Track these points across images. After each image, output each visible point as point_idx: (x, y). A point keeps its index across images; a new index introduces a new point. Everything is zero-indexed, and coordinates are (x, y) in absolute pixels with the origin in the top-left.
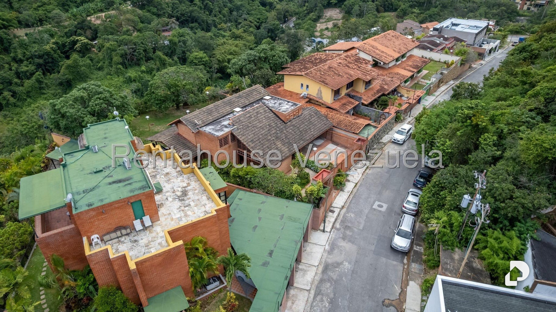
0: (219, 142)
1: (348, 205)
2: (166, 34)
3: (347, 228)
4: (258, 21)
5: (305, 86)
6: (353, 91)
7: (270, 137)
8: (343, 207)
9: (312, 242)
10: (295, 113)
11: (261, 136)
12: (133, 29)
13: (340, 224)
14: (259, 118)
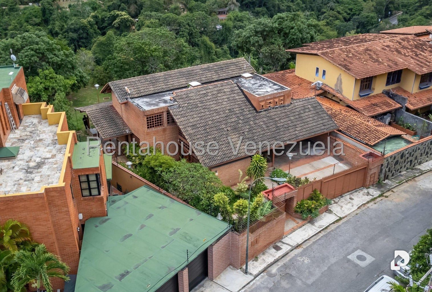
0: (146, 120)
1: (309, 244)
2: (221, 17)
3: (288, 276)
4: (349, 12)
5: (321, 72)
6: (400, 89)
7: (223, 126)
8: (298, 246)
9: (219, 282)
10: (277, 100)
11: (210, 123)
12: (184, 7)
13: (278, 269)
14: (219, 98)
